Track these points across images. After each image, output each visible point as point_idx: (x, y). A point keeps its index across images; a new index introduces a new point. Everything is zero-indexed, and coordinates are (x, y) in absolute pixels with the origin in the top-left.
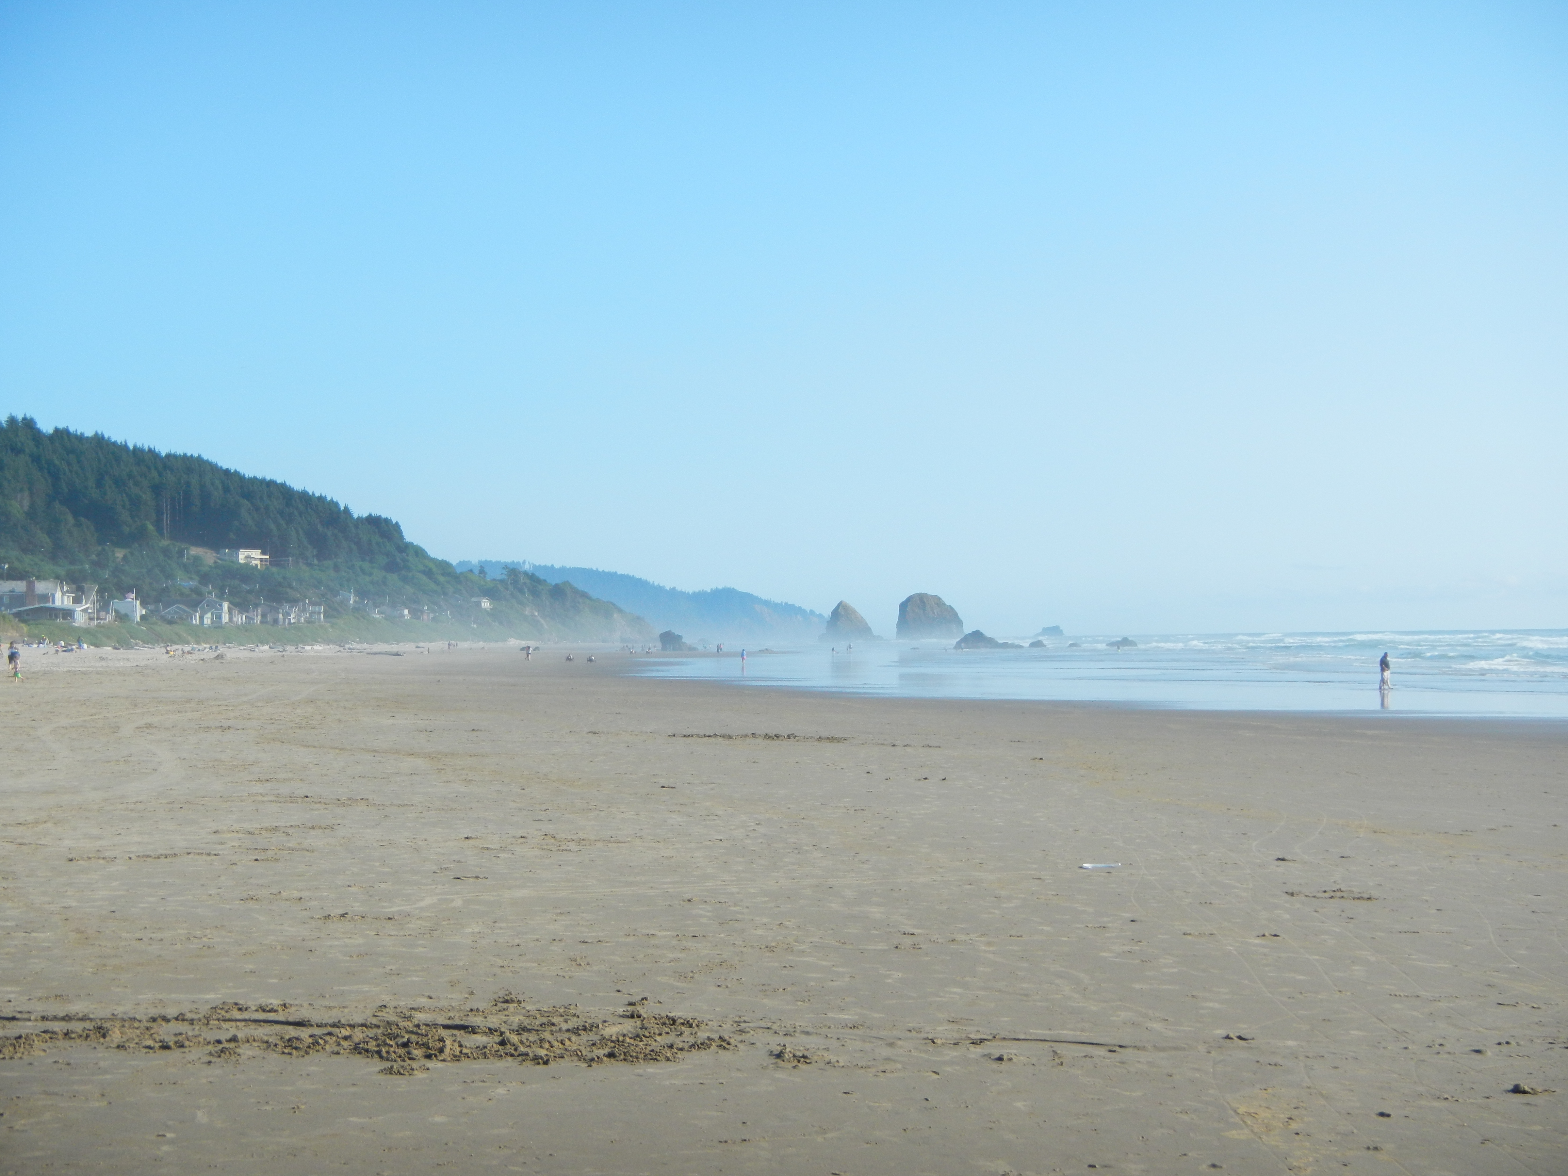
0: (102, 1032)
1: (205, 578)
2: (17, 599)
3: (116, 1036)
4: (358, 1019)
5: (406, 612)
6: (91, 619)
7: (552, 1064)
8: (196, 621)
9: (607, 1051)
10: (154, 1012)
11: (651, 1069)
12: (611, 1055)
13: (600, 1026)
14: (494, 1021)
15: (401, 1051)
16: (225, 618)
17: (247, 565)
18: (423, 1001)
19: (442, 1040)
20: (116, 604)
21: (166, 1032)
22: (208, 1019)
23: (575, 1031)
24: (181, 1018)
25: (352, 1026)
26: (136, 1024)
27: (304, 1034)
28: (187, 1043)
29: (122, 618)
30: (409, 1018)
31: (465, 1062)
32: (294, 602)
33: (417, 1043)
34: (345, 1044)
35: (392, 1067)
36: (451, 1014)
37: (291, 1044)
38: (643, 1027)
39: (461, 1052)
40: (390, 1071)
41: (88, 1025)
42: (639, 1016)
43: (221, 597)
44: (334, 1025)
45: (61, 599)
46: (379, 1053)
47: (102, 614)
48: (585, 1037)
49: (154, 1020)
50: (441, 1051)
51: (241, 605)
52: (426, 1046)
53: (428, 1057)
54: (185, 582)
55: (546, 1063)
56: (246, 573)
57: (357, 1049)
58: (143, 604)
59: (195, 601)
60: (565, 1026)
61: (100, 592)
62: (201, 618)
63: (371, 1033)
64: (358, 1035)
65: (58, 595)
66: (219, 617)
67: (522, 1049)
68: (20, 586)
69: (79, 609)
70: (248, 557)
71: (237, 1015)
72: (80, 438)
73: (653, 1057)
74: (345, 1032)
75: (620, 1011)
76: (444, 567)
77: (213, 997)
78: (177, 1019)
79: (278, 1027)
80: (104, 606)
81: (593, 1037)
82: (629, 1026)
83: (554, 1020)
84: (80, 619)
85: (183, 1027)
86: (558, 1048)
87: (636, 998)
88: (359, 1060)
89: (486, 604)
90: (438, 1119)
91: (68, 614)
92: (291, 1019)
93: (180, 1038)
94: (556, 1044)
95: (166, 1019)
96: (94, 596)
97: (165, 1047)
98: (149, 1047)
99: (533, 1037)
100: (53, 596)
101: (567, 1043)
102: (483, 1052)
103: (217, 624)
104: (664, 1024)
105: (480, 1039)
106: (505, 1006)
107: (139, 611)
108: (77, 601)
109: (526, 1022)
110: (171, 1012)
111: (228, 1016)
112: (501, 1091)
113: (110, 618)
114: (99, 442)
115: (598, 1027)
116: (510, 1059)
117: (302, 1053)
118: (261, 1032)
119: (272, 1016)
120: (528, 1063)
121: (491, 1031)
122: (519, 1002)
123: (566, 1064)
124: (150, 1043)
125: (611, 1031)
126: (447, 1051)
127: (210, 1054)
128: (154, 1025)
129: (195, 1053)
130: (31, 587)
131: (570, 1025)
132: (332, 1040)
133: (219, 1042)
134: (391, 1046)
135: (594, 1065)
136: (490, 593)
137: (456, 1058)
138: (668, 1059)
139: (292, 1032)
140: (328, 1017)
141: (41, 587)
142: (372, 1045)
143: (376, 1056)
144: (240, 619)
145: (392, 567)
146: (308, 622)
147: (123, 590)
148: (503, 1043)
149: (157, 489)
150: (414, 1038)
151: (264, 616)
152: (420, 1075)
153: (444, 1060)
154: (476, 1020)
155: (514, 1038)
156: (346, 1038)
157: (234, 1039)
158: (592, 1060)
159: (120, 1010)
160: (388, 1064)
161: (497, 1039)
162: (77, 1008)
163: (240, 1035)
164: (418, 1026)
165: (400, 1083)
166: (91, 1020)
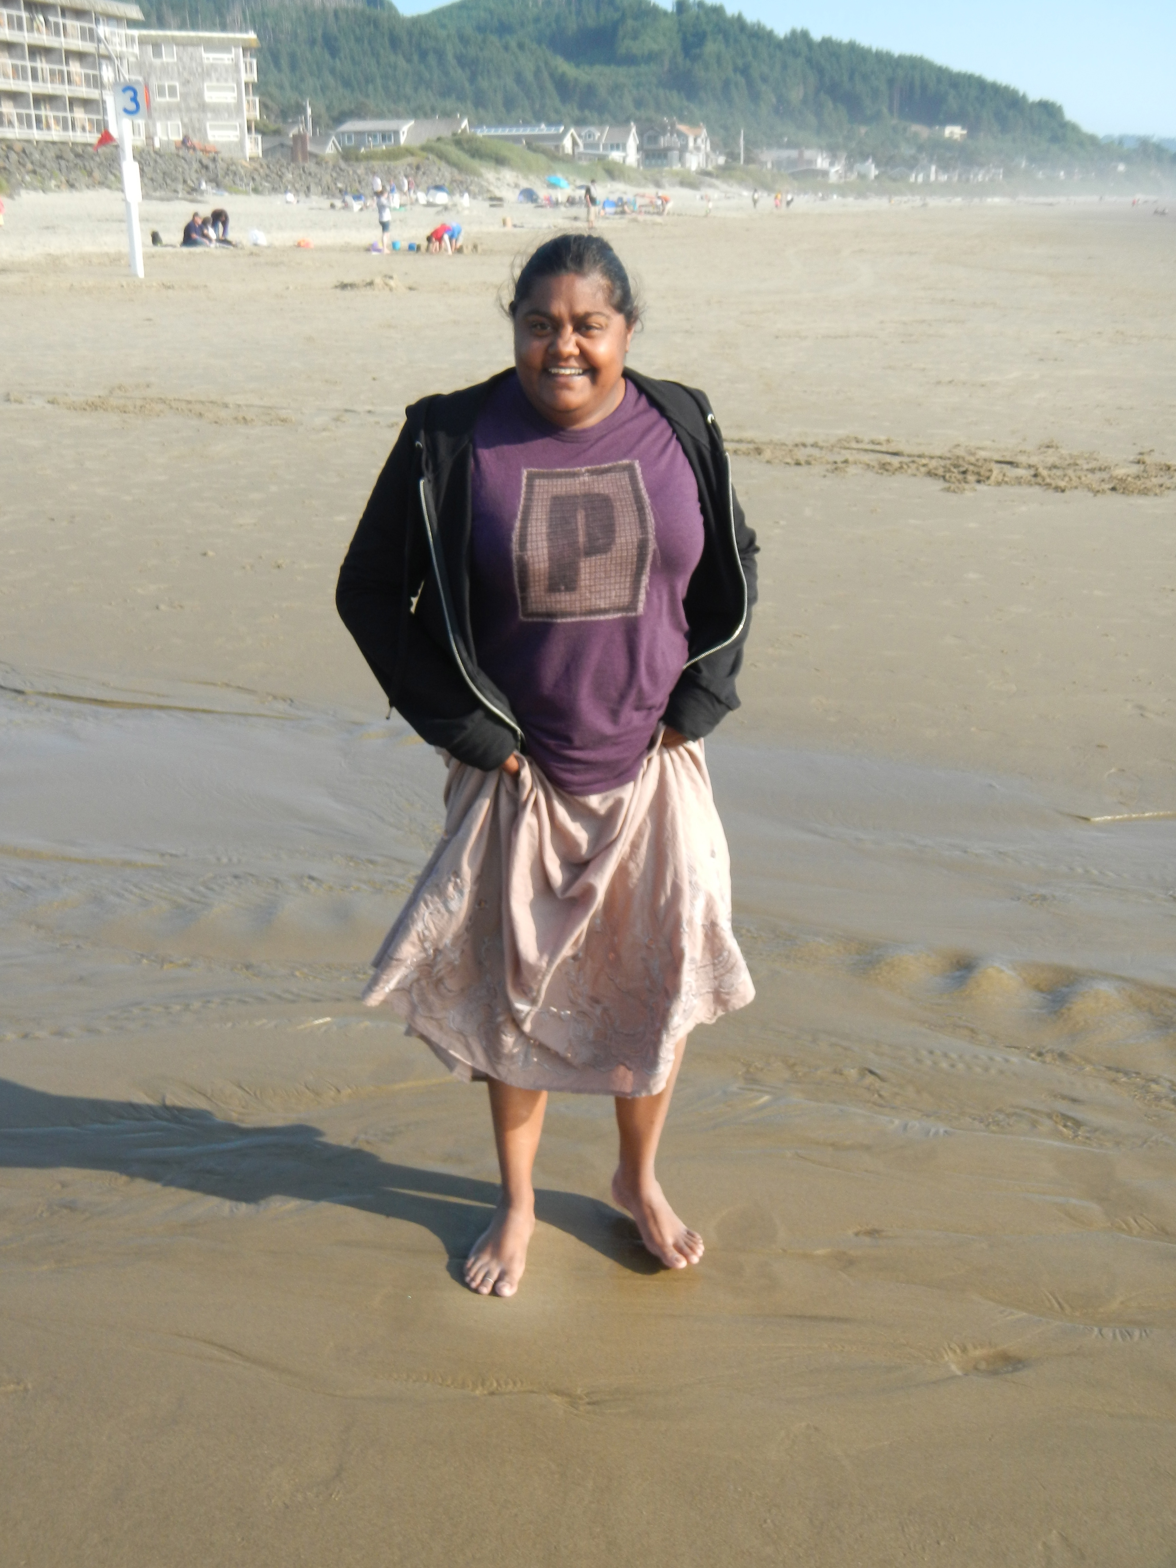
0: (759, 451)
1: (921, 148)
2: (792, 163)
3: (767, 454)
4: (938, 453)
5: (1062, 173)
6: (840, 177)
7: (1068, 493)
8: (912, 179)
9: (1111, 486)
10: (798, 440)
11: (1142, 501)
12: (1114, 489)
13: (1112, 468)
14: (1034, 460)
15: (960, 477)
16: (933, 177)
17: (950, 138)
18: (988, 443)
19: (991, 471)
20: (858, 167)
21: (801, 454)
22: (833, 446)
23: (1092, 471)
24: (815, 445)
25: (932, 458)
26: (784, 447)
27: (895, 461)
28: (813, 462)
29: (862, 177)
30: (973, 454)
31: (1004, 488)
32: (981, 165)
33: (973, 472)
34: (923, 469)
35: (950, 488)
36: (1005, 454)
37: (884, 467)
38: (1145, 471)
39: (1003, 480)
40: (948, 490)
41: (751, 446)
42: (1144, 463)
43: (931, 161)
44: (920, 456)
45: (822, 162)
46: (944, 477)
47: (849, 174)
48: (1099, 475)
49: (796, 445)
50: (988, 478)
51: (944, 166)
52: (978, 474)
53: (979, 481)
54: (907, 151)
55: (1063, 491)
56: (950, 145)
57: (930, 474)
58: (878, 166)
59: (912, 164)
60: (1085, 467)
61: (849, 158)
62: (916, 177)
63: (942, 463)
64: (933, 464)
65: (819, 161)
66: (928, 176)
67: (1048, 480)
68: (793, 153)
69: (833, 170)
70: (952, 133)
71: (854, 445)
72: (839, 45)
73: (1145, 492)
74: (924, 461)
75: (1132, 458)
76: (1093, 140)
77: (841, 432)
78: (812, 446)
79: (880, 456)
80: (850, 167)
81: (1104, 475)
82: (1135, 469)
83: (1078, 462)
84: (833, 178)
85: (816, 452)
86: (1075, 482)
87: (1146, 450)
88: (929, 481)
89: (1121, 168)
90: (972, 525)
91: (825, 173)
92: (890, 450)
93: (810, 459)
94: (1074, 478)
95: (804, 445)
96: (843, 162)
97: (798, 464)
98: (787, 464)
99: (1059, 473)
100: (816, 161)
101: (1083, 478)
102: (1019, 481)
103: (926, 182)
104: (1161, 469)
105: (1020, 472)
106: (1046, 450)
107: (873, 172)
108: (832, 164)
109: (1057, 463)
110: (810, 440)
111: (847, 445)
112: (1024, 508)
113: (853, 177)
114: (853, 47)
115: (1110, 468)
116: (1037, 487)
117: (890, 473)
118: (867, 458)
119: (878, 448)
120: (1050, 491)
121: (1030, 466)
122: (1057, 448)
123: (1078, 493)
124: (789, 460)
125: (1120, 472)
126: (993, 478)
127: (827, 471)
128: (796, 449)
129: (817, 469)
130: (801, 155)
131: (1090, 466)
132: (913, 466)
133: (835, 463)
134: (953, 472)
135: (1099, 495)
136: (1126, 158)
137: (999, 484)
138: (1156, 495)
139: (888, 458)
140: (916, 451)
141: (808, 154)
142: (940, 472)
143: (942, 479)
144: (944, 178)
145: (1054, 139)
146: (992, 180)
147: (864, 157)
148: (1035, 476)
149: (891, 82)
150: (971, 468)
151: (960, 176)
152: (968, 494)
153: (989, 485)
154: (1022, 459)
155: (1044, 473)
156: (924, 465)
157: (846, 462)
158: (1098, 491)
159: (776, 437)
160: (947, 485)
161: (1032, 472)
162: (748, 434)
163: (851, 459)
164: (978, 460)
165: (953, 499)
166: (755, 443)
